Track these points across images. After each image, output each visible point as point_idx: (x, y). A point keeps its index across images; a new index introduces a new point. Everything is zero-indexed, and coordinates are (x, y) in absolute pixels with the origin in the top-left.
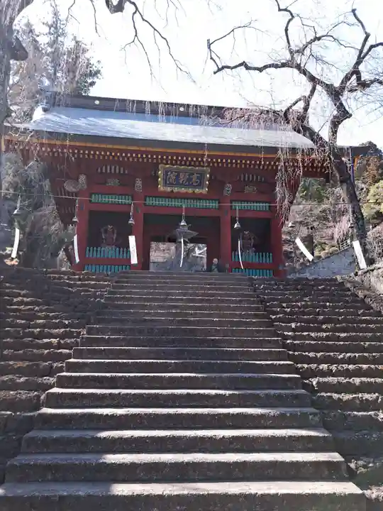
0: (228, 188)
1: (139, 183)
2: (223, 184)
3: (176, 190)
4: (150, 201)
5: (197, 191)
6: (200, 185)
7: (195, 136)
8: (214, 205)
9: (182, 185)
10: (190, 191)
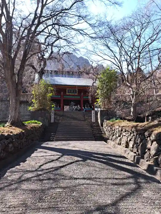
0: (82, 94)
1: (62, 93)
2: (81, 92)
3: (70, 94)
4: (64, 97)
5: (75, 94)
6: (76, 93)
7: (75, 82)
8: (79, 97)
9: (72, 93)
10: (74, 94)
